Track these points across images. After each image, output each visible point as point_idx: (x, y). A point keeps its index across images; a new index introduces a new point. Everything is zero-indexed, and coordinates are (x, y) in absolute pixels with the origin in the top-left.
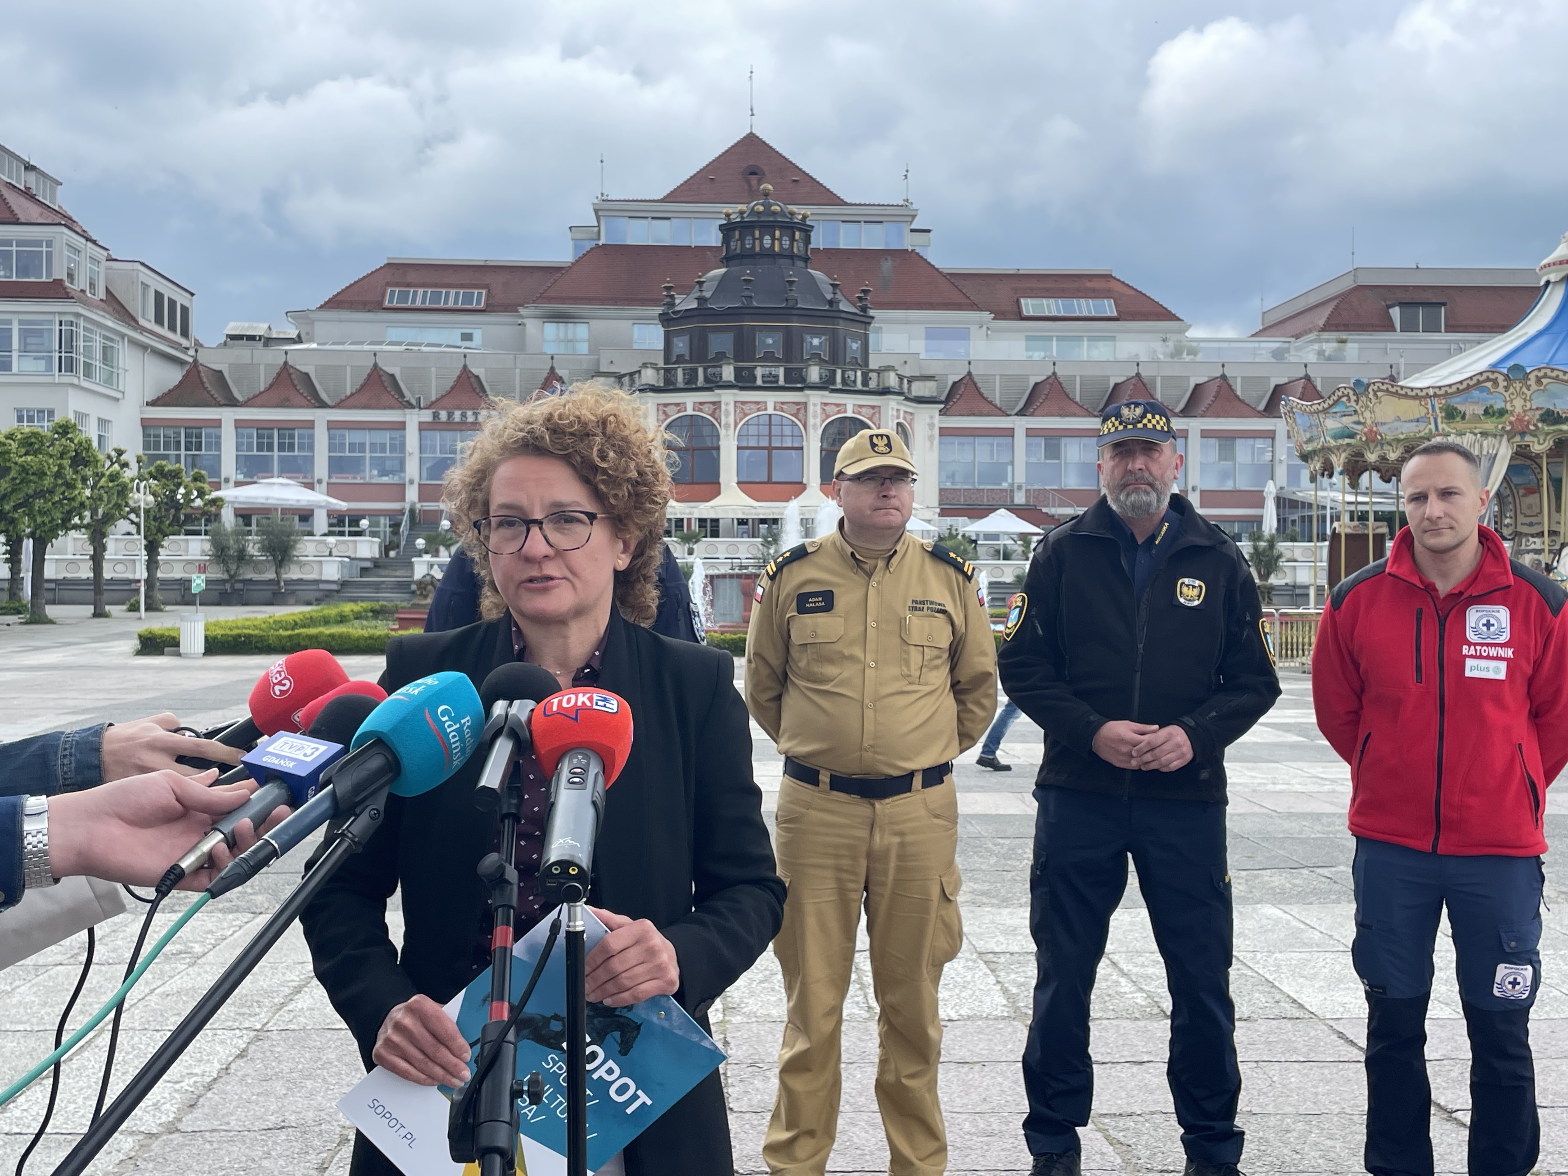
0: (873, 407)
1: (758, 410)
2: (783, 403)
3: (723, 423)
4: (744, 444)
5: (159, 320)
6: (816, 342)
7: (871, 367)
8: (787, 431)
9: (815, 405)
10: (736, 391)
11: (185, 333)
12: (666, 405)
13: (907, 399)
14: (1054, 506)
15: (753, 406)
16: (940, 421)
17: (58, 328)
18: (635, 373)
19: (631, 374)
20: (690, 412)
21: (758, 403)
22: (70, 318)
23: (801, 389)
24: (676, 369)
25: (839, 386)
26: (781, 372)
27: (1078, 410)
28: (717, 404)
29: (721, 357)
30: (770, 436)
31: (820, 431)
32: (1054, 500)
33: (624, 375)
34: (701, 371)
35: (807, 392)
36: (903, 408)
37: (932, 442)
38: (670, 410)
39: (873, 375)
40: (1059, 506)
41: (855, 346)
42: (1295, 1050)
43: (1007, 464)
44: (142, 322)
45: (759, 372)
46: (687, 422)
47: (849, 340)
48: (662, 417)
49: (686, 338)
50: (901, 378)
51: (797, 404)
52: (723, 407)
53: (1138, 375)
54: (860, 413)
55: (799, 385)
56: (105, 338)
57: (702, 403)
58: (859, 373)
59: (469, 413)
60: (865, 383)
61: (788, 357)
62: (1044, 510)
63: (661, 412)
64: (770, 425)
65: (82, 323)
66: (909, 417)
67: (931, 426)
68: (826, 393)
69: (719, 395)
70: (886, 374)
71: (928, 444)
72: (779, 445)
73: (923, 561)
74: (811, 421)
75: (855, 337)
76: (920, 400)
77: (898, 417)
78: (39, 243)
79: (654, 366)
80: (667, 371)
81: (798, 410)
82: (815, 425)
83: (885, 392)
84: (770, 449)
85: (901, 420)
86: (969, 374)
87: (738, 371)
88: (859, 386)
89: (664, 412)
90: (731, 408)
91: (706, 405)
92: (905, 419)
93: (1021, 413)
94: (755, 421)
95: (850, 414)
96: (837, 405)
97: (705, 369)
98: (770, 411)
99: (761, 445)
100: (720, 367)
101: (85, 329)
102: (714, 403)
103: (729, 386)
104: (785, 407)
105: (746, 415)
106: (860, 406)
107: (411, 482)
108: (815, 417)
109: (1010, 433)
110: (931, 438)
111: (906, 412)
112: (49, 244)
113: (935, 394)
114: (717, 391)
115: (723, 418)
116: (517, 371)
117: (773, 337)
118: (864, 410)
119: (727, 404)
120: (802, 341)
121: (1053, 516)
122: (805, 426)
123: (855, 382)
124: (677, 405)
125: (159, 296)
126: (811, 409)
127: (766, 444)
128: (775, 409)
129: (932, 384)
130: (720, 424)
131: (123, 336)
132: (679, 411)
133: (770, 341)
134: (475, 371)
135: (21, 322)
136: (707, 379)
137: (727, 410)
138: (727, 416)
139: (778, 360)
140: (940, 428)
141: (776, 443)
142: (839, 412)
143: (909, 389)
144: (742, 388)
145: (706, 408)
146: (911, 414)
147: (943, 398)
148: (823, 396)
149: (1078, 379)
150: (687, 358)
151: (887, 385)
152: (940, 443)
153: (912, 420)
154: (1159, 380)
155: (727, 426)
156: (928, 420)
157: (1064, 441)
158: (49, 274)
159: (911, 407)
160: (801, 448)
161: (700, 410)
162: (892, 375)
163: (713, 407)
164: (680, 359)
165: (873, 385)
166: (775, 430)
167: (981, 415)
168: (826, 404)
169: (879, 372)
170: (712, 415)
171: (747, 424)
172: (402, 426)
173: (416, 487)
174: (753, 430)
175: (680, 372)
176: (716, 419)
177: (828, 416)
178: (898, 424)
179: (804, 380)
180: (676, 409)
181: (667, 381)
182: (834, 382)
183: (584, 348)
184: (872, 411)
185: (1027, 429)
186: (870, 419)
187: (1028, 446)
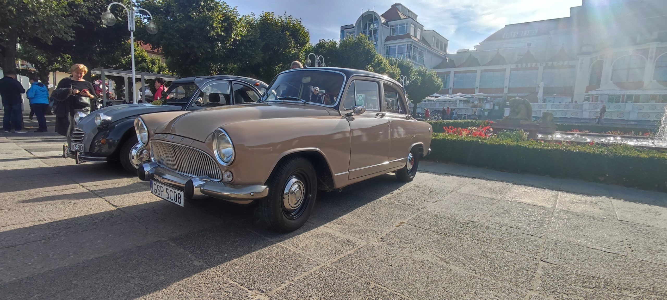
3: (649, 56)
5: (437, 47)
10: (658, 43)
11: (445, 51)
12: (618, 53)
17: (406, 46)
22: (410, 43)
44: (432, 47)
56: (420, 49)
57: (637, 50)
63: (614, 56)
65: (413, 45)
69: (649, 45)
78: (404, 24)
89: (616, 55)
90: (655, 50)
101: (414, 46)
102: (645, 49)
105: (662, 53)
107: (506, 87)
112: (407, 24)
115: (650, 54)
116: (547, 52)
124: (624, 52)
125: (438, 40)
130: (647, 57)
131: (426, 49)
132: (624, 54)
135: (398, 46)
137: (652, 51)
144: (662, 41)
158: (406, 32)
170: (643, 54)
172: (505, 70)
173: (507, 88)
174: (665, 59)
176: (645, 56)
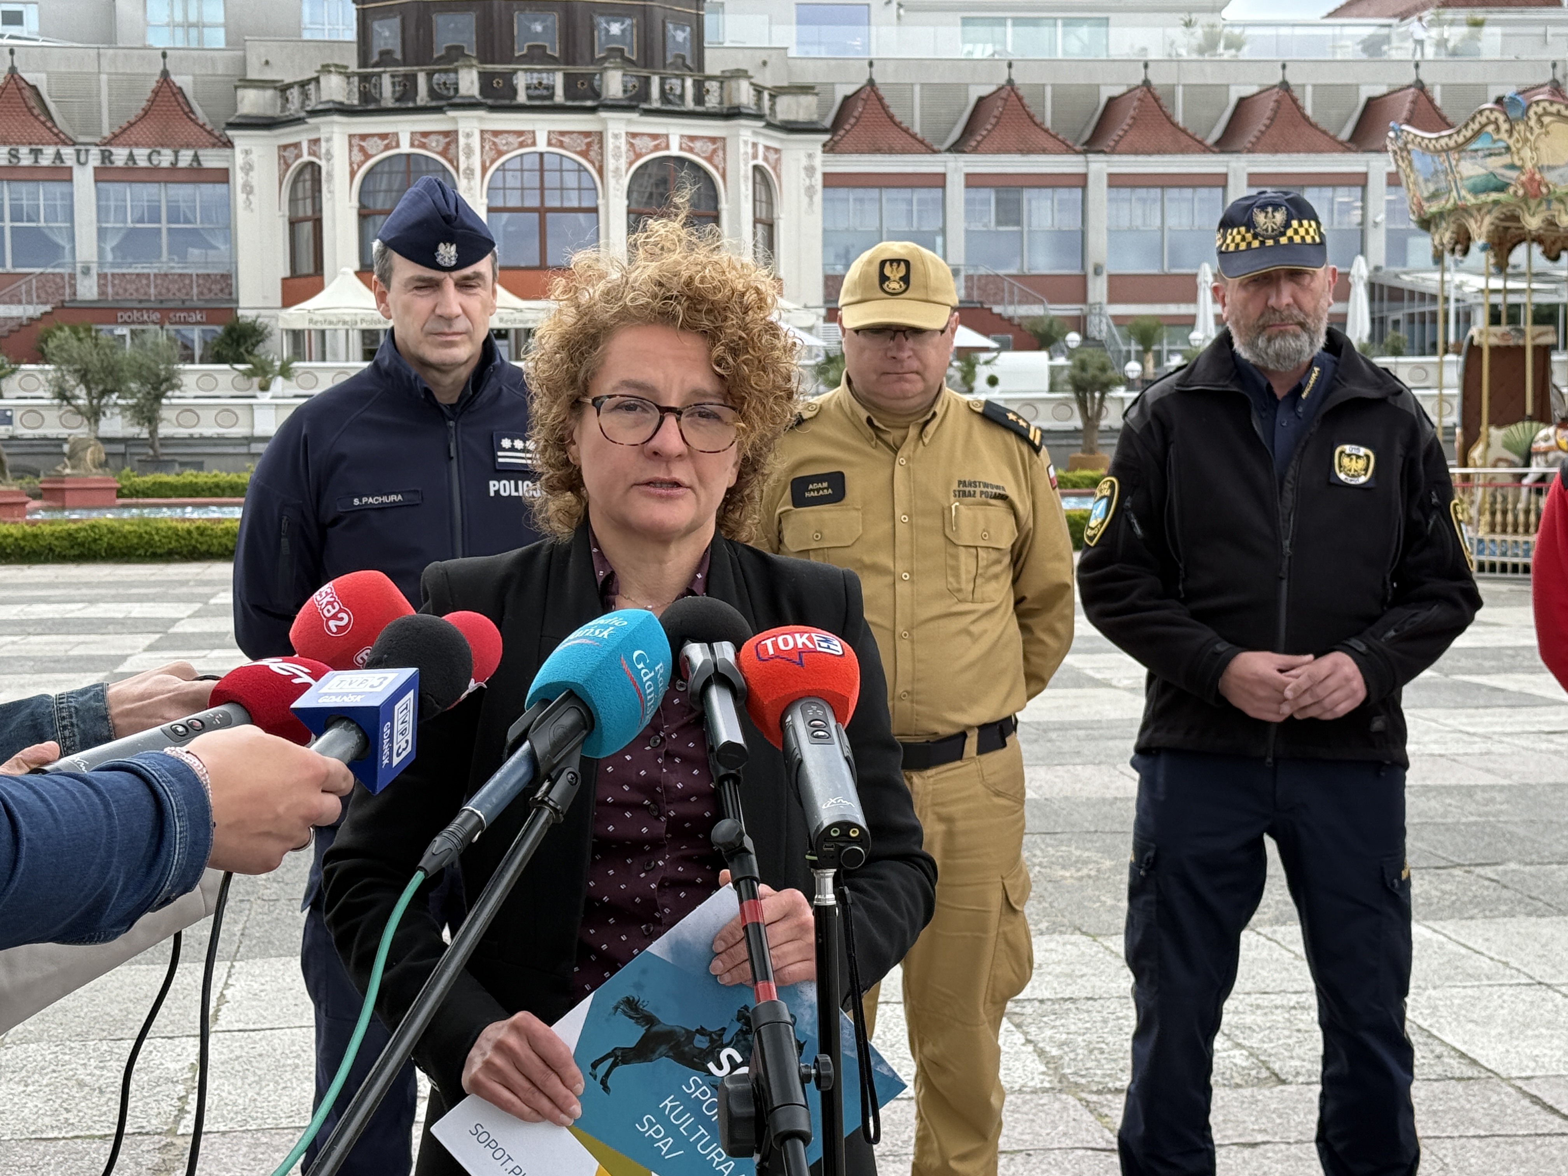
0: (713, 140)
1: (522, 145)
2: (563, 133)
3: (462, 167)
4: (499, 203)
6: (615, 28)
7: (709, 70)
8: (571, 180)
9: (616, 136)
10: (482, 113)
12: (364, 137)
13: (770, 125)
14: (1011, 303)
15: (512, 139)
16: (824, 163)
18: (309, 81)
19: (303, 84)
20: (405, 148)
21: (520, 133)
23: (592, 110)
24: (379, 75)
25: (656, 104)
26: (558, 80)
27: (1050, 143)
28: (451, 136)
29: (455, 54)
30: (542, 188)
31: (626, 181)
32: (1012, 293)
33: (290, 86)
34: (422, 79)
35: (603, 115)
36: (762, 142)
37: (811, 198)
38: (371, 145)
39: (713, 86)
40: (1020, 302)
41: (681, 36)
42: (1472, 1122)
43: (935, 233)
45: (521, 81)
46: (401, 166)
47: (670, 27)
48: (358, 157)
49: (396, 22)
50: (759, 90)
51: (587, 134)
52: (462, 141)
53: (1146, 83)
54: (691, 150)
55: (589, 103)
57: (425, 134)
58: (689, 82)
59: (24, 151)
60: (699, 99)
61: (569, 56)
62: (997, 309)
63: (356, 150)
64: (542, 170)
66: (772, 156)
67: (810, 170)
68: (634, 116)
69: (454, 119)
70: (733, 84)
71: (805, 200)
72: (557, 204)
73: (970, 427)
74: (611, 164)
75: (680, 21)
76: (791, 128)
77: (755, 157)
79: (342, 70)
80: (364, 78)
81: (589, 145)
82: (617, 170)
83: (733, 113)
84: (542, 211)
85: (760, 162)
86: (871, 82)
87: (486, 79)
88: (690, 104)
89: (362, 149)
90: (476, 142)
91: (433, 137)
92: (766, 159)
93: (957, 148)
94: (516, 164)
95: (674, 151)
96: (654, 137)
97: (430, 75)
98: (542, 146)
99: (527, 204)
100: (456, 71)
102: (446, 134)
103: (471, 105)
104: (566, 139)
105: (500, 154)
106: (692, 138)
108: (617, 157)
109: (939, 181)
110: (810, 191)
111: (767, 148)
113: (815, 117)
114: (451, 114)
115: (462, 158)
116: (104, 77)
117: (544, 21)
118: (698, 145)
119: (468, 135)
120: (592, 28)
121: (1010, 320)
122: (601, 171)
123: (682, 97)
124: (383, 136)
126: (610, 143)
127: (536, 203)
128: (549, 144)
129: (809, 101)
130: (457, 169)
132: (387, 147)
133: (538, 28)
134: (30, 77)
136: (433, 94)
137: (468, 146)
138: (469, 153)
139: (553, 60)
140: (825, 175)
141: (552, 202)
142: (657, 148)
143: (772, 108)
144: (493, 109)
145: (432, 141)
146: (777, 151)
147: (828, 123)
148: (629, 121)
149: (1049, 91)
150: (398, 56)
151: (735, 102)
152: (825, 200)
153: (778, 160)
154: (1180, 91)
155: (470, 172)
156: (804, 162)
157: (1027, 194)
159: (776, 139)
160: (595, 210)
161: (423, 146)
162: (744, 85)
163: (443, 141)
164: (386, 59)
165: (712, 102)
166: (551, 179)
167: (891, 151)
168: (634, 135)
169: (724, 79)
170: (444, 153)
171: (502, 169)
174: (512, 181)
175: (386, 81)
176: (451, 162)
177: (639, 156)
178: (756, 168)
179: (597, 95)
180: (382, 144)
181: (365, 96)
182: (645, 95)
183: (217, 38)
184: (711, 147)
185: (967, 175)
186: (709, 159)
187: (968, 202)
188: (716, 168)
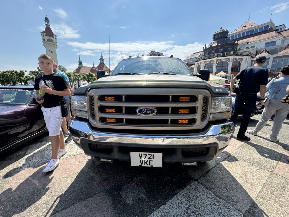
2: (211, 60)
6: (221, 50)
15: (207, 62)
25: (221, 56)
40: (276, 72)
41: (230, 49)
54: (225, 60)
58: (226, 53)
66: (240, 59)
68: (218, 57)
71: (245, 63)
76: (244, 56)
81: (213, 61)
86: (265, 49)
88: (226, 55)
96: (221, 59)
105: (205, 63)
114: (201, 61)
118: (226, 59)
123: (239, 54)
124: (198, 63)
127: (208, 67)
128: (210, 62)
133: (213, 51)
137: (202, 63)
143: (242, 54)
144: (205, 59)
153: (242, 59)
155: (202, 65)
156: (245, 59)
159: (241, 57)
160: (213, 67)
168: (217, 59)
171: (205, 65)
179: (214, 56)
184: (228, 59)
185: (273, 57)
186: (227, 61)
187: (273, 61)
188: (228, 61)
